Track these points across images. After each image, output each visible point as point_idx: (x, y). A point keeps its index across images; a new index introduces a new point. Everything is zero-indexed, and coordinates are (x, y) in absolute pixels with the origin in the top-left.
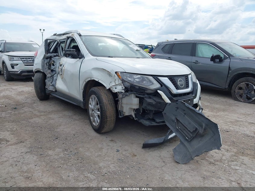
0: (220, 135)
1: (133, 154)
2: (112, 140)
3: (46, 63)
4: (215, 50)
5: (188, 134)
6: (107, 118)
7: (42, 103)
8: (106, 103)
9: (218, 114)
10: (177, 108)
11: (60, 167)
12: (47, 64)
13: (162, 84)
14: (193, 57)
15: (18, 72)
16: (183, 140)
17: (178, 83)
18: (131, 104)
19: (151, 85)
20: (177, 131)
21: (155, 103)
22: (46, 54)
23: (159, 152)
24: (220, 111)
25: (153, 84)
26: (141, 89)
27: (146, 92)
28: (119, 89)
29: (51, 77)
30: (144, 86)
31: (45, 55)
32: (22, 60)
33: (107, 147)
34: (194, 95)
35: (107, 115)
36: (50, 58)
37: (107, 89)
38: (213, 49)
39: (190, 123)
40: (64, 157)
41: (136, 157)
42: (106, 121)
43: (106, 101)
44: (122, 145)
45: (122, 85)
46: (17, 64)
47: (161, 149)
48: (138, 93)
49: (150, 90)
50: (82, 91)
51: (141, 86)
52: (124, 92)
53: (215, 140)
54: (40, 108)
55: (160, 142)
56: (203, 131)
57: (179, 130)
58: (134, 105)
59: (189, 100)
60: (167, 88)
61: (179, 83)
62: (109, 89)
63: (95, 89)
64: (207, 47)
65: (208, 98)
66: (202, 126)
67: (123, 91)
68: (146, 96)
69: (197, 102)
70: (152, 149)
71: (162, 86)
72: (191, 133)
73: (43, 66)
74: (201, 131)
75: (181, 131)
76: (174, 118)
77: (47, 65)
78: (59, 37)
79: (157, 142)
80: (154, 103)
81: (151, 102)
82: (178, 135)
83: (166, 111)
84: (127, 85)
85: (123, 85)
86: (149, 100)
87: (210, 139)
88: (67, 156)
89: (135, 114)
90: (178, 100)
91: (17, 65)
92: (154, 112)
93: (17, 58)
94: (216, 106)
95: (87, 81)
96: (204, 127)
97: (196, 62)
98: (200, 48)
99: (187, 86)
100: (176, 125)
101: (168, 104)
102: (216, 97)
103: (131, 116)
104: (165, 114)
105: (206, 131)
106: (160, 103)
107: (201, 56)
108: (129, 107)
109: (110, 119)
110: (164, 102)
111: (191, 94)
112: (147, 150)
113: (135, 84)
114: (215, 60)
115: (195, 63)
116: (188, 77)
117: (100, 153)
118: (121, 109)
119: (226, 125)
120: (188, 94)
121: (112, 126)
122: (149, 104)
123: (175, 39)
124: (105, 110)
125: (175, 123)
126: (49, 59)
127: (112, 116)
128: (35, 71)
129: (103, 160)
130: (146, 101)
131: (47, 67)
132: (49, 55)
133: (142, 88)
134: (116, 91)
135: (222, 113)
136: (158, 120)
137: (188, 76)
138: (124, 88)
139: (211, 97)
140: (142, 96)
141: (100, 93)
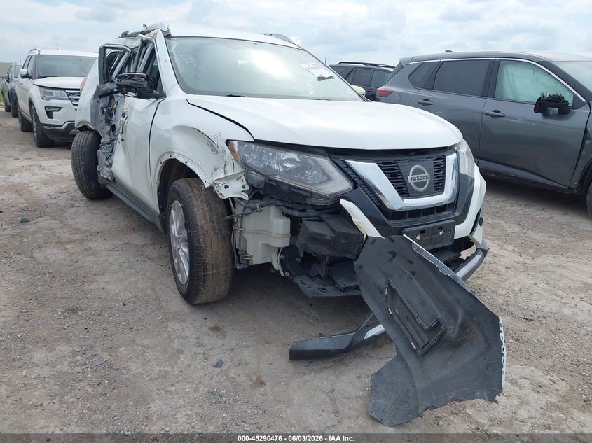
0: (505, 353)
1: (258, 378)
2: (215, 329)
3: (102, 109)
4: (551, 83)
5: (418, 333)
6: (205, 269)
7: (91, 208)
8: (205, 228)
9: (538, 261)
10: (393, 254)
11: (41, 405)
12: (105, 110)
13: (357, 181)
14: (489, 101)
15: (61, 126)
16: (403, 351)
17: (409, 178)
18: (268, 233)
19: (324, 182)
20: (390, 320)
21: (332, 237)
22: (102, 85)
23: (333, 378)
24: (545, 253)
25: (329, 179)
26: (296, 193)
27: (309, 201)
28: (235, 189)
29: (109, 144)
30: (303, 186)
31: (98, 88)
32: (70, 99)
33: (195, 349)
34: (457, 214)
35: (207, 262)
36: (111, 94)
37: (206, 186)
38: (545, 79)
39: (423, 303)
40: (66, 373)
41: (263, 389)
42: (204, 276)
43: (204, 222)
44: (238, 344)
45: (243, 178)
46: (60, 108)
47: (343, 367)
48: (287, 205)
49: (321, 196)
50: (156, 185)
51: (294, 183)
52: (247, 199)
53: (487, 366)
54: (77, 220)
55: (338, 348)
56: (457, 330)
57: (396, 319)
58: (275, 237)
59: (440, 228)
60: (372, 191)
61: (411, 179)
62: (211, 188)
63: (180, 184)
64: (530, 72)
65: (520, 212)
66: (454, 315)
67: (246, 197)
68: (310, 212)
69: (467, 234)
70: (316, 365)
71: (355, 186)
72: (426, 332)
73: (94, 116)
74: (452, 331)
75: (399, 322)
76: (382, 282)
77: (103, 112)
78: (131, 41)
79: (330, 347)
80: (328, 234)
81: (319, 231)
82: (392, 334)
83: (364, 260)
84: (257, 178)
85: (244, 180)
86: (314, 228)
87: (475, 360)
88: (77, 369)
89: (282, 262)
90: (403, 228)
91: (58, 111)
92: (327, 261)
93: (58, 92)
94: (536, 237)
95: (164, 160)
96: (460, 320)
97: (496, 115)
98: (510, 76)
99: (439, 187)
100: (387, 302)
101: (369, 241)
102: (543, 209)
103: (270, 265)
104: (361, 267)
105: (467, 334)
106: (347, 236)
107: (510, 97)
108: (262, 242)
109: (214, 271)
110: (359, 236)
111: (449, 210)
112: (302, 366)
113: (278, 178)
114: (549, 108)
115: (493, 116)
116: (444, 161)
117: (166, 368)
118: (240, 245)
119: (554, 297)
120: (441, 208)
121: (223, 288)
122: (314, 238)
123: (447, 51)
124: (201, 247)
125: (386, 296)
126: (108, 97)
127: (221, 264)
128: (78, 127)
129: (167, 392)
130: (307, 228)
131: (104, 117)
132: (108, 86)
133: (295, 190)
134: (226, 194)
135: (548, 260)
136: (342, 283)
137: (445, 159)
138: (247, 188)
139: (528, 210)
140: (296, 214)
141: (191, 197)
